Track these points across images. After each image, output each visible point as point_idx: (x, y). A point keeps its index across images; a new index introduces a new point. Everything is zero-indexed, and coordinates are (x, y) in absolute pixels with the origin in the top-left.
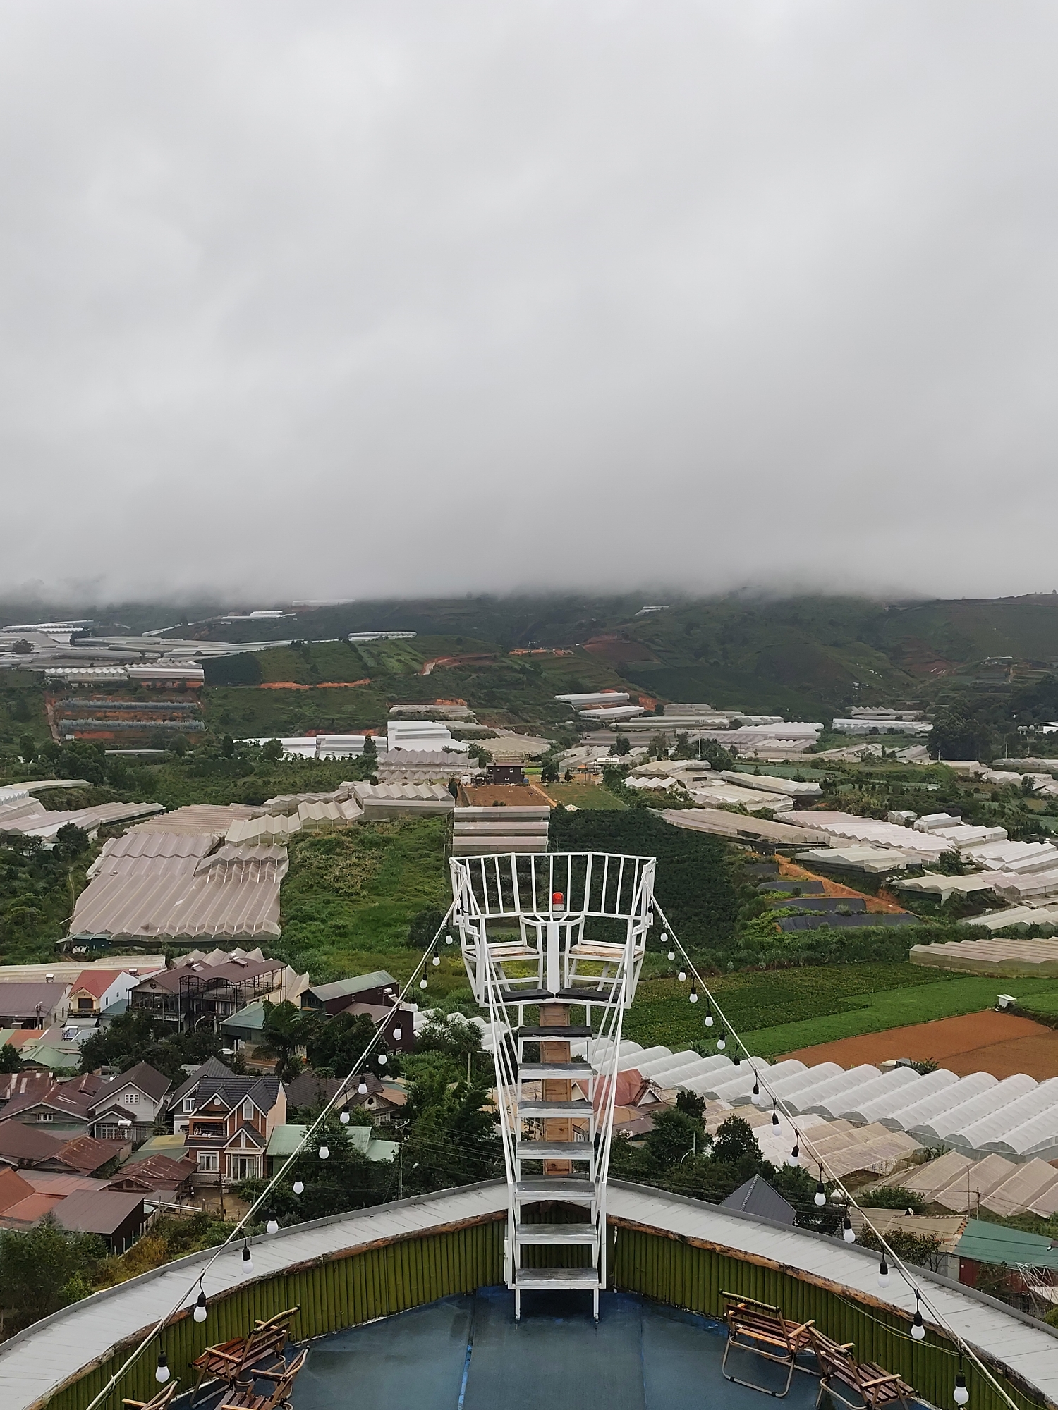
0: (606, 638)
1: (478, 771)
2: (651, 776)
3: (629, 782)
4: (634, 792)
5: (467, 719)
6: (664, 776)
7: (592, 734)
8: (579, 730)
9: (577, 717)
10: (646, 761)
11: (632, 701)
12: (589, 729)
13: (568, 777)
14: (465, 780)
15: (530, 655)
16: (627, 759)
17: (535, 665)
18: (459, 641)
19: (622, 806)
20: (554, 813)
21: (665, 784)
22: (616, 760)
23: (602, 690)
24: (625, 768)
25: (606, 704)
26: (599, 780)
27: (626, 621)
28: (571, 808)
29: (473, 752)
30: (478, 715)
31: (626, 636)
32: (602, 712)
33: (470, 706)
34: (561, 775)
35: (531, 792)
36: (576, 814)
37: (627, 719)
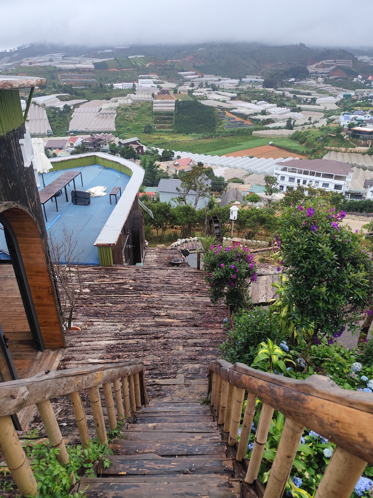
0: (191, 57)
1: (159, 91)
2: (199, 92)
3: (194, 94)
4: (195, 96)
5: (157, 79)
6: (202, 92)
7: (187, 83)
8: (183, 81)
9: (183, 78)
10: (198, 89)
11: (196, 74)
12: (186, 81)
13: (180, 93)
14: (156, 93)
15: (172, 62)
16: (193, 88)
17: (173, 64)
18: (155, 58)
19: (192, 99)
20: (176, 101)
21: (202, 94)
22: (191, 88)
23: (189, 71)
24: (193, 90)
25: (190, 75)
26: (187, 93)
27: (195, 52)
28: (180, 100)
29: (158, 87)
30: (160, 78)
31: (195, 57)
32: (189, 77)
33: (158, 75)
34: (178, 92)
35: (171, 96)
36: (181, 102)
37: (194, 79)
